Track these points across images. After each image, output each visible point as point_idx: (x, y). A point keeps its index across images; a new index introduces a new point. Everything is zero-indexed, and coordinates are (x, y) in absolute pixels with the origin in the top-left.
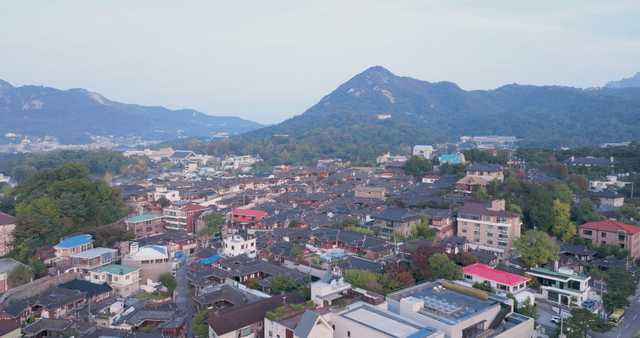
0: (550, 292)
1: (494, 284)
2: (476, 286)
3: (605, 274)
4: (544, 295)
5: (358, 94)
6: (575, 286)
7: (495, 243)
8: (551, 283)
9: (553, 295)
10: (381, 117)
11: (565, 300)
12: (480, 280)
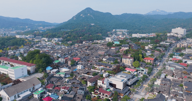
0: (139, 72)
1: (130, 71)
2: (128, 72)
3: (148, 68)
4: (138, 73)
5: (84, 16)
6: (143, 71)
7: (129, 63)
8: (139, 70)
9: (140, 72)
10: (92, 24)
11: (141, 73)
12: (128, 71)
